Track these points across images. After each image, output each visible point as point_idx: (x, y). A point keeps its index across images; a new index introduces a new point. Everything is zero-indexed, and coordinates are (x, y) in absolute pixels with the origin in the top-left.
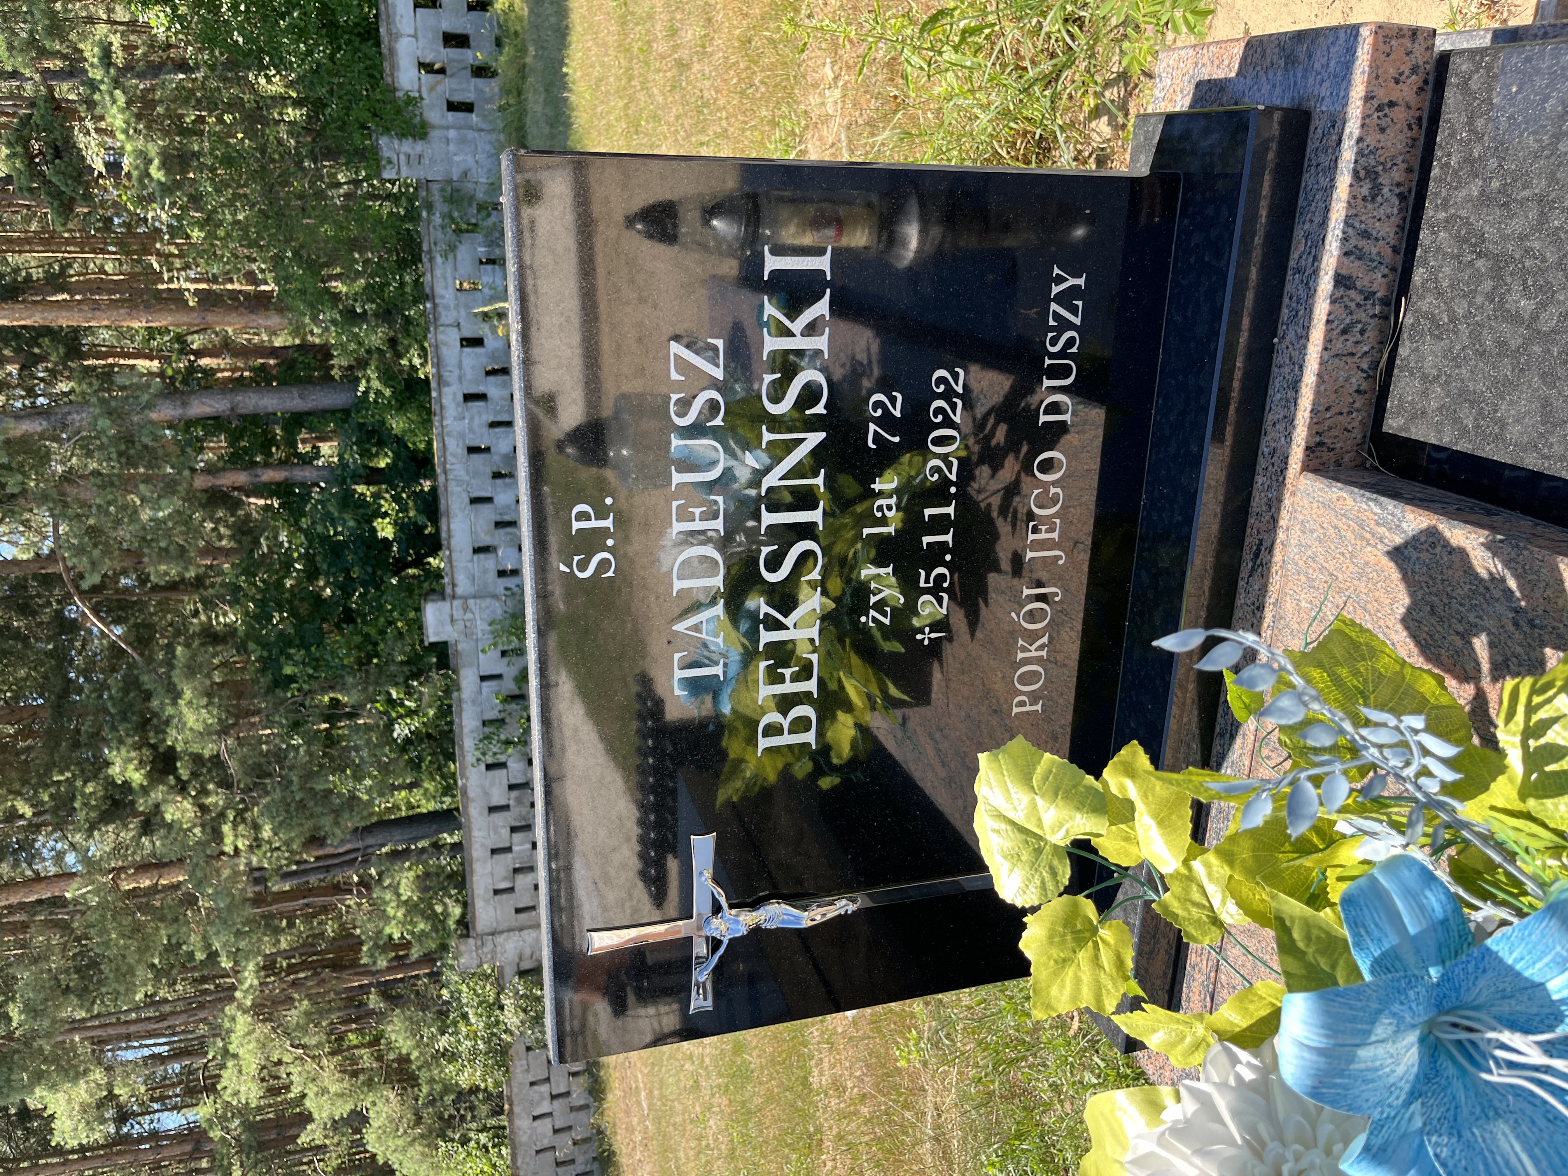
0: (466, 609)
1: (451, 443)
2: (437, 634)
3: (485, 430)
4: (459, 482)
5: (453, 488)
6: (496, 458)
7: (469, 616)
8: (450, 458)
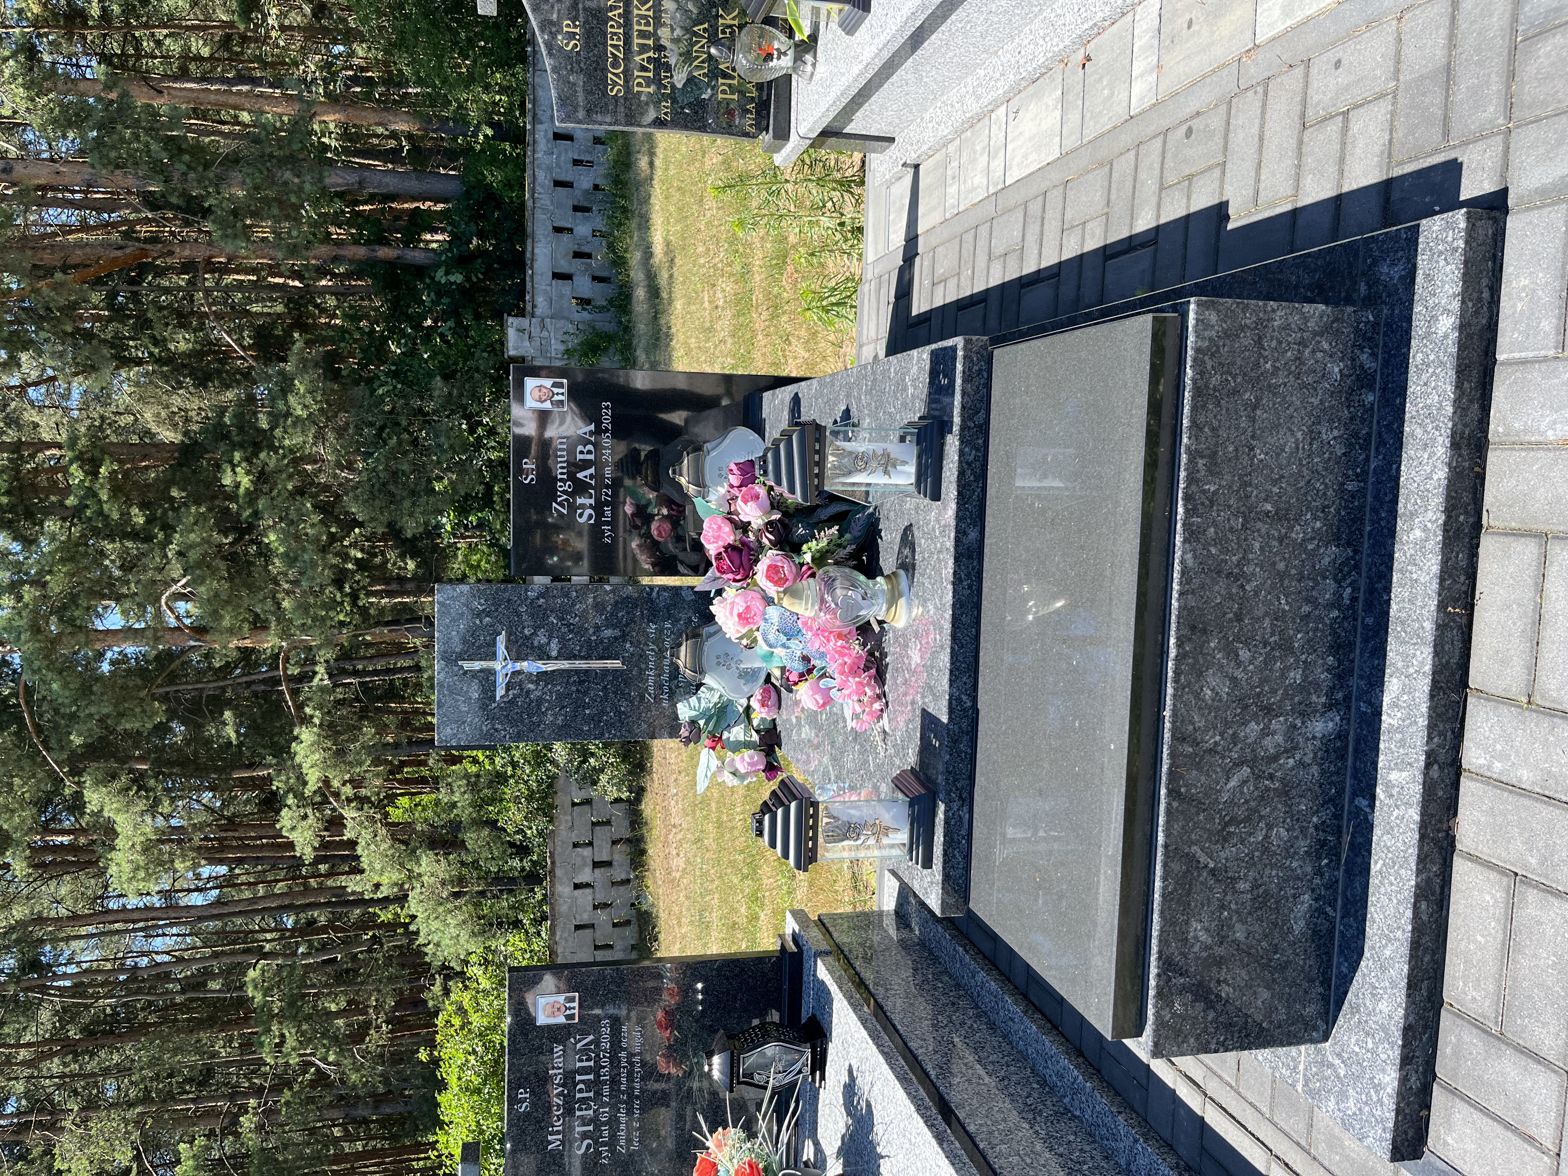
0: (543, 327)
1: (541, 175)
2: (515, 349)
3: (570, 165)
4: (545, 210)
5: (540, 216)
6: (578, 192)
7: (545, 334)
8: (538, 189)
